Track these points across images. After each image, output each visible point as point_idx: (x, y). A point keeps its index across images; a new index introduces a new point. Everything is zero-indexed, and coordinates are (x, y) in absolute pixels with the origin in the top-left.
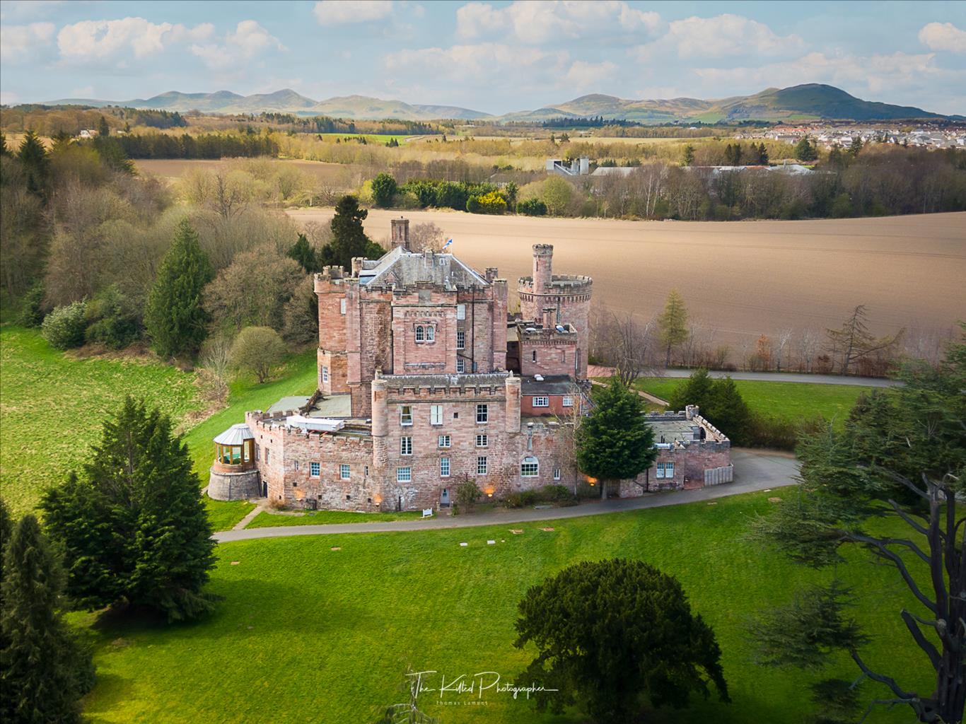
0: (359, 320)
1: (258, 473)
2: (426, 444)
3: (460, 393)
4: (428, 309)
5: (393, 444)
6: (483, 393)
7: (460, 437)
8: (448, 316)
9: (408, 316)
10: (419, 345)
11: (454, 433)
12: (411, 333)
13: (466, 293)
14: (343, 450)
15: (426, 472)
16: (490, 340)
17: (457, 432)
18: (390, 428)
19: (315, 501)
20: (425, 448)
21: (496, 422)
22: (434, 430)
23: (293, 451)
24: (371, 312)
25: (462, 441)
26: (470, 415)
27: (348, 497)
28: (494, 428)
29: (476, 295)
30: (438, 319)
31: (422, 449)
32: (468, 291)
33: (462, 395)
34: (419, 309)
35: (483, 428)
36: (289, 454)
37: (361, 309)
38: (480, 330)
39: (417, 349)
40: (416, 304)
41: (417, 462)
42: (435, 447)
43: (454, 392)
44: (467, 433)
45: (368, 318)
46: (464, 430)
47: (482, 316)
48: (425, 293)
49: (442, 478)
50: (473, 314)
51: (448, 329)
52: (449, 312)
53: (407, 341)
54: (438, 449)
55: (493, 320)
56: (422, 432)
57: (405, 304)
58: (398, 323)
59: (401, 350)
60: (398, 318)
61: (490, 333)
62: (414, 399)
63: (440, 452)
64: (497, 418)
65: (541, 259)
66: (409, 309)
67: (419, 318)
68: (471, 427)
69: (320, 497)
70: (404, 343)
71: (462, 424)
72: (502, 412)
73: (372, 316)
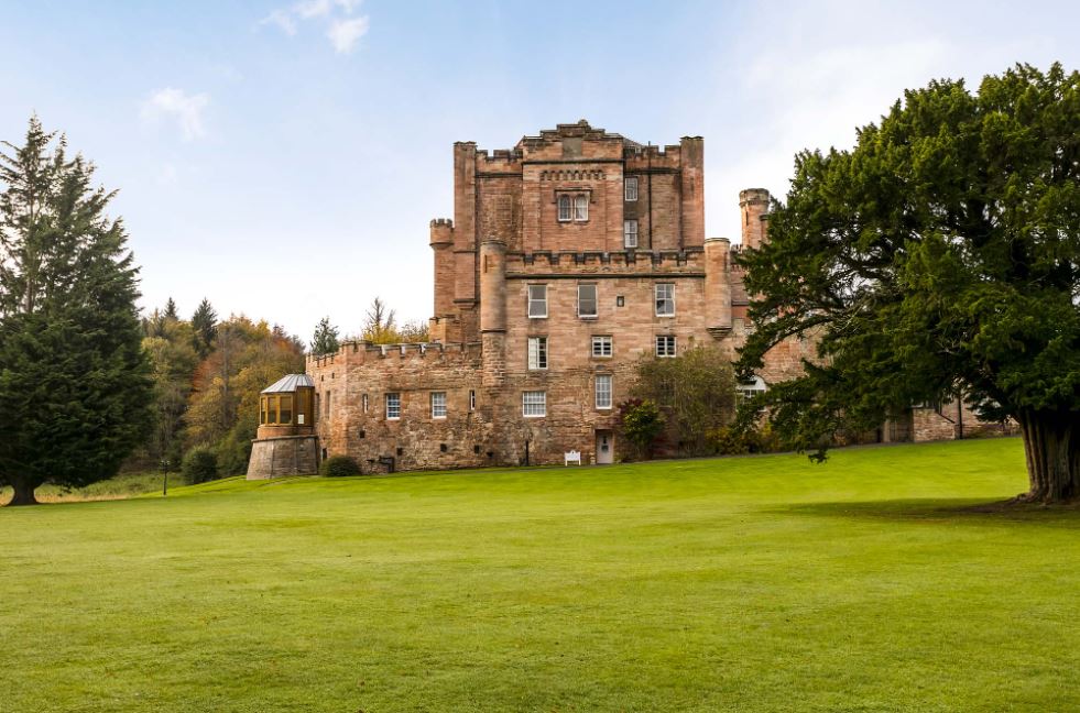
0: (473, 201)
1: (316, 438)
2: (569, 350)
3: (627, 263)
4: (576, 167)
5: (516, 349)
6: (665, 262)
7: (628, 338)
8: (609, 178)
9: (546, 180)
10: (564, 226)
11: (618, 331)
12: (550, 207)
13: (638, 159)
14: (437, 366)
15: (572, 399)
16: (678, 232)
17: (622, 330)
18: (511, 320)
19: (392, 459)
20: (569, 356)
21: (689, 313)
22: (584, 327)
23: (361, 378)
24: (492, 192)
25: (632, 346)
26: (644, 301)
27: (444, 448)
28: (686, 323)
29: (653, 161)
30: (593, 183)
31: (563, 359)
32: (641, 155)
33: (631, 265)
34: (564, 167)
35: (667, 324)
36: (355, 384)
37: (477, 187)
38: (662, 216)
39: (561, 230)
40: (559, 159)
41: (555, 381)
42: (587, 354)
43: (617, 261)
44: (641, 330)
45: (487, 200)
46: (635, 326)
47: (664, 194)
48: (573, 143)
49: (599, 411)
50: (650, 193)
51: (609, 197)
52: (610, 171)
53: (546, 220)
54: (591, 359)
55: (682, 199)
56: (565, 330)
57: (540, 159)
58: (531, 189)
59: (535, 232)
60: (531, 182)
61: (677, 220)
62: (549, 271)
63: (594, 365)
64: (691, 306)
65: (753, 207)
66: (548, 167)
67: (562, 184)
68: (647, 322)
69: (400, 452)
70: (540, 221)
71: (632, 315)
72: (699, 296)
73: (494, 197)
